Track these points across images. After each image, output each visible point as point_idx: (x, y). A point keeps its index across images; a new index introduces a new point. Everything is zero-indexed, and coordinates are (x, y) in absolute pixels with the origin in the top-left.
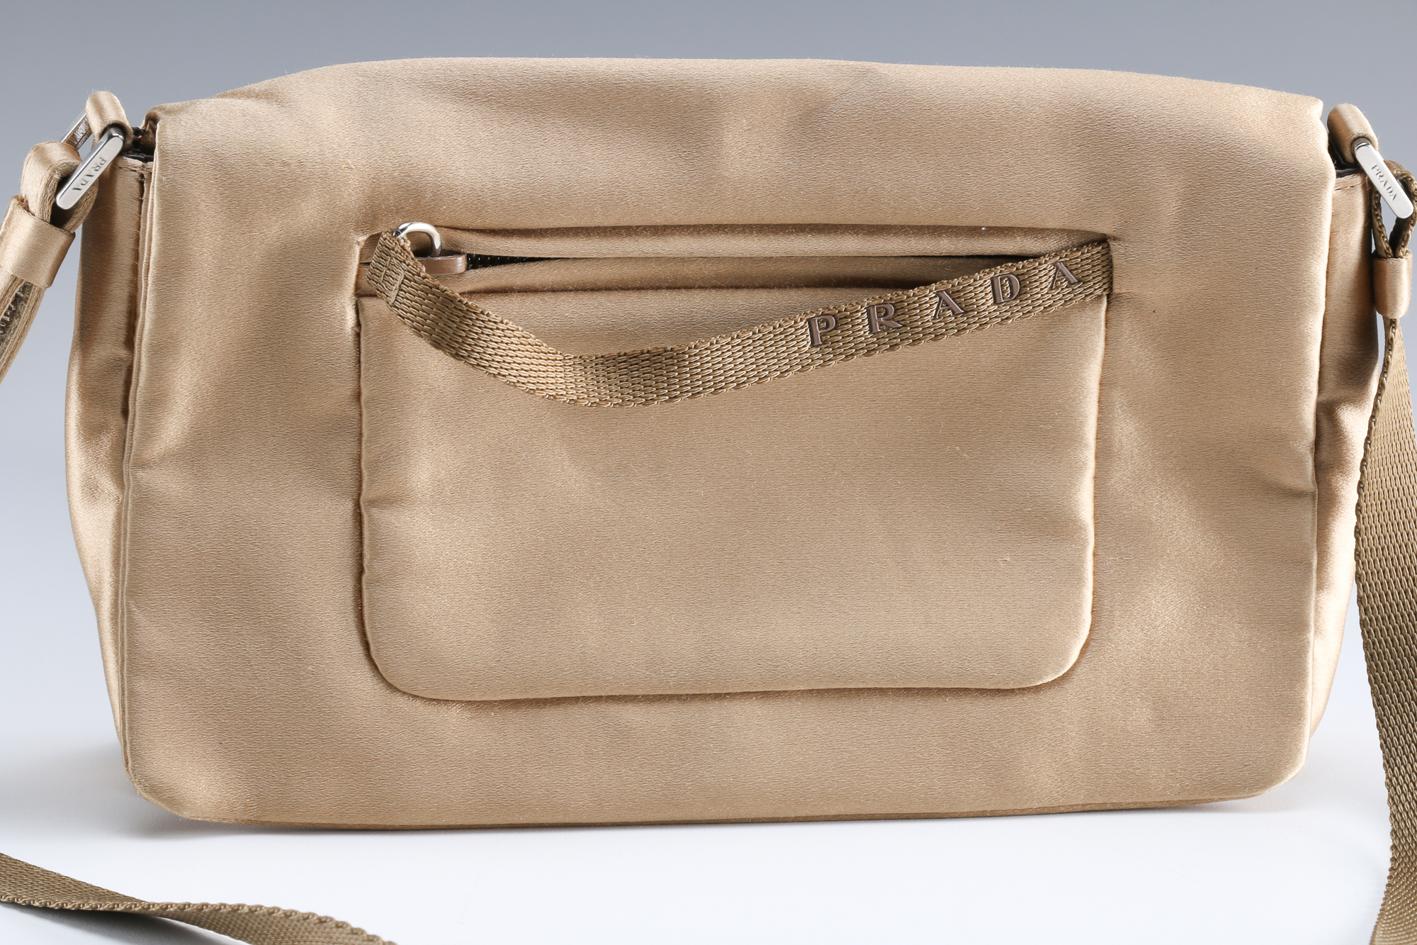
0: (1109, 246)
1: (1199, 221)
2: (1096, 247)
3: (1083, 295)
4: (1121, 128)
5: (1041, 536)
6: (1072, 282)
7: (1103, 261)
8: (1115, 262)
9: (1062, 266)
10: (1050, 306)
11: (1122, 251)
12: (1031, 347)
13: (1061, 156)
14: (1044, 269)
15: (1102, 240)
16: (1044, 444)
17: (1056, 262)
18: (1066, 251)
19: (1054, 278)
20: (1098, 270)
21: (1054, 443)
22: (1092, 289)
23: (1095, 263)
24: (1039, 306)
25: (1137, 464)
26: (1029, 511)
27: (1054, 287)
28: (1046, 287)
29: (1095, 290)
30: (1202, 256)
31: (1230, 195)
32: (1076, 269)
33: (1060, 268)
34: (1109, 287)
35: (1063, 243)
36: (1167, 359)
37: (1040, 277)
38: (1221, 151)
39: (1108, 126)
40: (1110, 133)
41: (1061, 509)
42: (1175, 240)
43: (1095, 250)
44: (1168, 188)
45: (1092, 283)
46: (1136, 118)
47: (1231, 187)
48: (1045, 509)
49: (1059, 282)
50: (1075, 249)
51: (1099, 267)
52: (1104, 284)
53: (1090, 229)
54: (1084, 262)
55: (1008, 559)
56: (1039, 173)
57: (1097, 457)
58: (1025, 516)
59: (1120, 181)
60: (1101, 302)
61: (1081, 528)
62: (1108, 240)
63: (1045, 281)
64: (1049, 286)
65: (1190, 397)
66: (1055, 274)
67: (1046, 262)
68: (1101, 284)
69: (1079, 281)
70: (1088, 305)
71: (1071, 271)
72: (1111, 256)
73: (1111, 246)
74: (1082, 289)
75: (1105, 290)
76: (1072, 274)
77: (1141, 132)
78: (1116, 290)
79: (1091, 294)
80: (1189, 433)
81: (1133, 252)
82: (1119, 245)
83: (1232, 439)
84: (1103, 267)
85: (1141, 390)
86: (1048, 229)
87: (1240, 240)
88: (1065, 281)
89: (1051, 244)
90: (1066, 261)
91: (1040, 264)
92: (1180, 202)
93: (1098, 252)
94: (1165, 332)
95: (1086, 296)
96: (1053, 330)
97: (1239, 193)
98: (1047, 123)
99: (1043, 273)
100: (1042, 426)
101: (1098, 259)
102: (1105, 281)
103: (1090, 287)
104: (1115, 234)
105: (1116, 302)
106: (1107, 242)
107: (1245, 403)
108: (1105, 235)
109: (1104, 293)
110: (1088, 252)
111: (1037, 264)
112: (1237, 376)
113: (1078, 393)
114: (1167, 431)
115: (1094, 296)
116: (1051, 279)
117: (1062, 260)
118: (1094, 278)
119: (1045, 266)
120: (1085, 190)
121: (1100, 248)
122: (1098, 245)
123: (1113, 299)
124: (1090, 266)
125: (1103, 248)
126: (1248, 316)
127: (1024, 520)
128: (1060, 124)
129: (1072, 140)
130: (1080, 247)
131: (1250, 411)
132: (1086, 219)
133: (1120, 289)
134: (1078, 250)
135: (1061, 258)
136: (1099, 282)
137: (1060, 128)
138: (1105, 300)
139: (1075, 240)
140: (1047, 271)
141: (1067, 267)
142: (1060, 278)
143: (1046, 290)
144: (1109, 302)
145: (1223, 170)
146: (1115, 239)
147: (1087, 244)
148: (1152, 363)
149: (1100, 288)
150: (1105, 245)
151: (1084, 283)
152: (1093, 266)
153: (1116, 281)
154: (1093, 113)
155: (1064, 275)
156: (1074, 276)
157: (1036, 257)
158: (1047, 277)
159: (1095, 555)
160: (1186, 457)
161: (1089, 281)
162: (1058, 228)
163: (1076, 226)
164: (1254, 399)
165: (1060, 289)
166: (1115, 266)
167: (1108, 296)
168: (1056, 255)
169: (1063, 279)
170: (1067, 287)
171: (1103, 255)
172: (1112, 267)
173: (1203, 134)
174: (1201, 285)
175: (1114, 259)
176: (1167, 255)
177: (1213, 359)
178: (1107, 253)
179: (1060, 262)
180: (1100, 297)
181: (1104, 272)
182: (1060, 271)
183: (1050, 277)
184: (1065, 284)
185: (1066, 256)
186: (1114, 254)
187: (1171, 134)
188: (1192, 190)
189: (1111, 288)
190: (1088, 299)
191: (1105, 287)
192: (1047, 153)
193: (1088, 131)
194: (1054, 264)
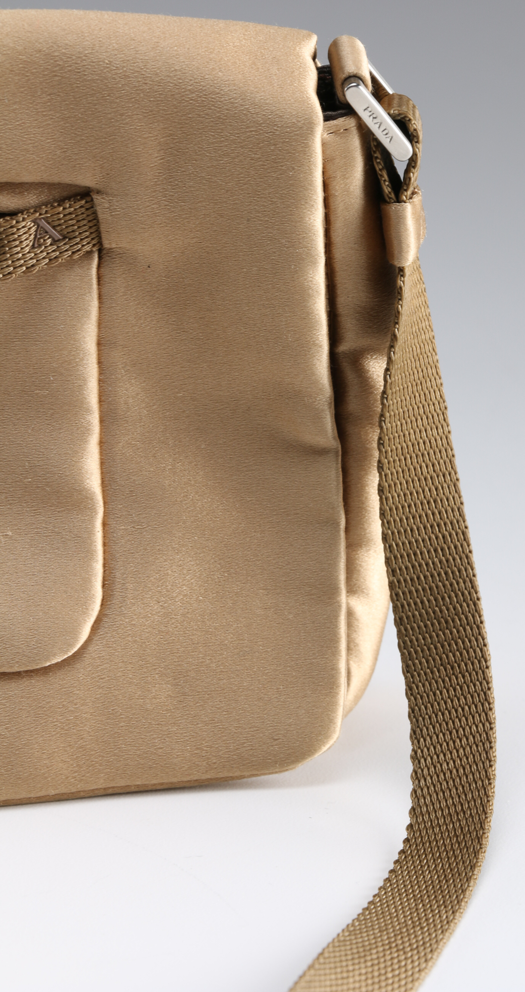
0: (92, 200)
1: (184, 171)
2: (79, 201)
3: (70, 253)
4: (92, 74)
5: (44, 507)
6: (56, 239)
7: (88, 216)
8: (101, 216)
9: (43, 223)
10: (33, 266)
11: (107, 205)
12: (17, 309)
13: (31, 106)
14: (23, 227)
15: (85, 194)
16: (42, 410)
17: (36, 219)
18: (46, 206)
19: (36, 235)
20: (85, 225)
21: (53, 409)
22: (80, 246)
23: (80, 218)
24: (21, 266)
25: (147, 426)
26: (30, 482)
27: (36, 245)
28: (27, 246)
29: (83, 246)
30: (190, 208)
31: (213, 143)
32: (60, 225)
33: (41, 225)
34: (98, 242)
35: (43, 198)
36: (168, 316)
37: (19, 236)
38: (200, 97)
39: (79, 72)
40: (81, 80)
41: (64, 479)
42: (160, 192)
43: (77, 206)
44: (148, 137)
45: (78, 239)
46: (107, 64)
47: (213, 136)
48: (46, 479)
49: (42, 240)
50: (56, 204)
51: (85, 222)
52: (93, 239)
53: (70, 182)
54: (68, 217)
55: (10, 533)
56: (7, 124)
57: (102, 421)
58: (26, 487)
59: (96, 131)
60: (92, 259)
61: (87, 498)
62: (91, 194)
63: (26, 240)
64: (31, 244)
65: (197, 355)
66: (36, 231)
67: (24, 220)
68: (89, 239)
69: (65, 238)
70: (77, 262)
71: (54, 227)
72: (96, 210)
73: (95, 200)
74: (67, 247)
75: (94, 245)
76: (56, 230)
77: (114, 79)
78: (106, 244)
79: (78, 250)
80: (201, 391)
81: (117, 206)
82: (103, 198)
83: (246, 396)
84: (89, 221)
85: (143, 349)
86: (27, 183)
87: (227, 191)
88: (49, 238)
89: (31, 199)
90: (47, 217)
91: (17, 222)
92: (163, 151)
93: (81, 207)
94: (163, 287)
95: (73, 253)
96: (40, 291)
97: (223, 141)
98: (12, 71)
99: (22, 231)
100: (38, 391)
101: (83, 214)
102: (93, 236)
103: (77, 244)
104: (97, 186)
105: (108, 258)
106: (90, 196)
107: (254, 359)
108: (89, 188)
109: (94, 249)
110: (70, 207)
111: (14, 222)
112: (242, 332)
113: (73, 355)
114: (177, 390)
115: (81, 253)
116: (32, 236)
117: (42, 216)
118: (80, 233)
119: (23, 224)
120: (61, 141)
121: (83, 202)
122: (82, 199)
123: (104, 254)
124: (74, 222)
125: (86, 202)
126: (245, 270)
127: (25, 492)
128: (27, 72)
129: (41, 89)
130: (61, 202)
131: (260, 367)
132: (64, 172)
133: (110, 244)
134: (59, 205)
135: (40, 214)
136: (87, 237)
137: (27, 76)
138: (96, 256)
139: (56, 194)
140: (26, 229)
141: (49, 223)
142: (42, 236)
143: (27, 249)
144: (100, 258)
145: (204, 117)
146: (98, 192)
147: (69, 198)
148: (152, 320)
149: (88, 243)
150: (89, 199)
151: (70, 239)
152: (78, 221)
153: (104, 235)
154: (62, 59)
155: (46, 232)
156: (58, 232)
157: (13, 214)
158: (27, 235)
159: (104, 524)
160: (200, 416)
161: (75, 237)
162: (37, 181)
163: (56, 179)
164: (262, 355)
165: (43, 247)
166: (101, 221)
167: (100, 251)
168: (35, 211)
169: (45, 236)
170: (51, 245)
171: (87, 209)
172: (98, 222)
173: (180, 79)
174: (193, 238)
175: (99, 213)
176: (153, 208)
177: (215, 315)
178: (92, 207)
179: (40, 219)
180: (89, 253)
181: (90, 227)
182: (42, 227)
183: (30, 235)
184: (49, 241)
185: (46, 212)
186: (99, 209)
187: (145, 80)
188: (174, 139)
189: (100, 243)
190: (76, 256)
191: (94, 242)
192: (15, 103)
193: (57, 78)
194: (34, 221)
